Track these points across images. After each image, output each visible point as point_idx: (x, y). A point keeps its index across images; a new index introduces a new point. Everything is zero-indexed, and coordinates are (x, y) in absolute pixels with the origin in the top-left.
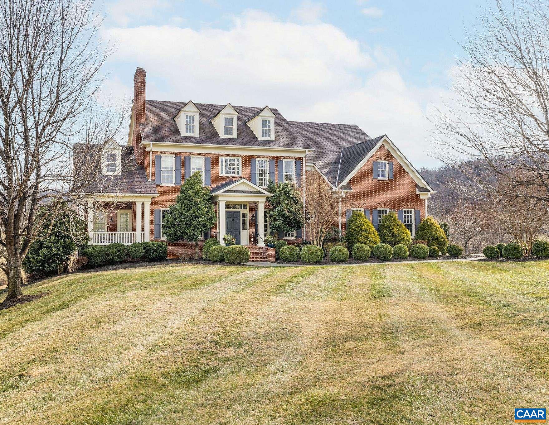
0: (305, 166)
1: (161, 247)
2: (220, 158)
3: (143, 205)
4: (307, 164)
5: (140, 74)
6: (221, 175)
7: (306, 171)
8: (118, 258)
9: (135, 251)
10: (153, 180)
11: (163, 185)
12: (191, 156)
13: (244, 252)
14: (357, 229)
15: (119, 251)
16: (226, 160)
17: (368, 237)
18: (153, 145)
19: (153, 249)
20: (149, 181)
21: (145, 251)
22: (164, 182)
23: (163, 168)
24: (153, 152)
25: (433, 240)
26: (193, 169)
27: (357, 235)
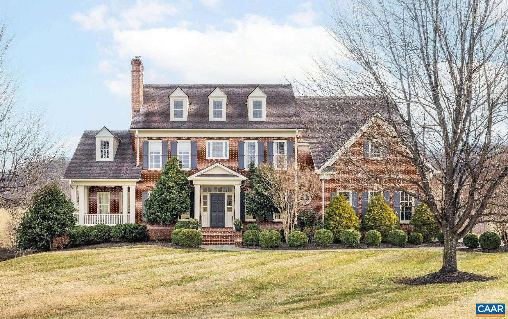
0: (298, 146)
1: (137, 229)
2: (207, 141)
3: (129, 188)
4: (299, 144)
5: (137, 63)
6: (207, 158)
7: (299, 152)
8: (99, 238)
9: (115, 232)
10: (140, 165)
11: (150, 169)
12: (178, 141)
13: (194, 236)
14: (331, 213)
15: (100, 232)
16: (214, 143)
17: (341, 222)
18: (139, 132)
19: (130, 231)
20: (137, 166)
21: (123, 232)
22: (151, 167)
23: (152, 153)
24: (140, 138)
25: (424, 225)
26: (180, 153)
27: (331, 219)
